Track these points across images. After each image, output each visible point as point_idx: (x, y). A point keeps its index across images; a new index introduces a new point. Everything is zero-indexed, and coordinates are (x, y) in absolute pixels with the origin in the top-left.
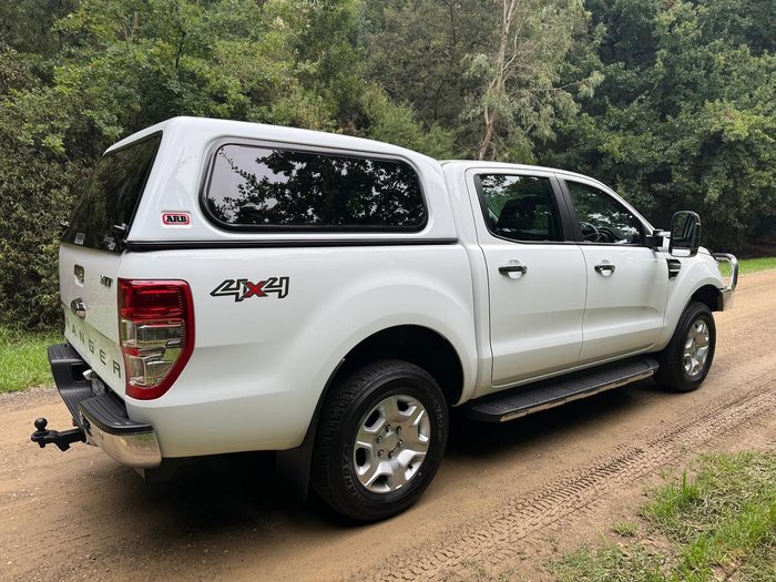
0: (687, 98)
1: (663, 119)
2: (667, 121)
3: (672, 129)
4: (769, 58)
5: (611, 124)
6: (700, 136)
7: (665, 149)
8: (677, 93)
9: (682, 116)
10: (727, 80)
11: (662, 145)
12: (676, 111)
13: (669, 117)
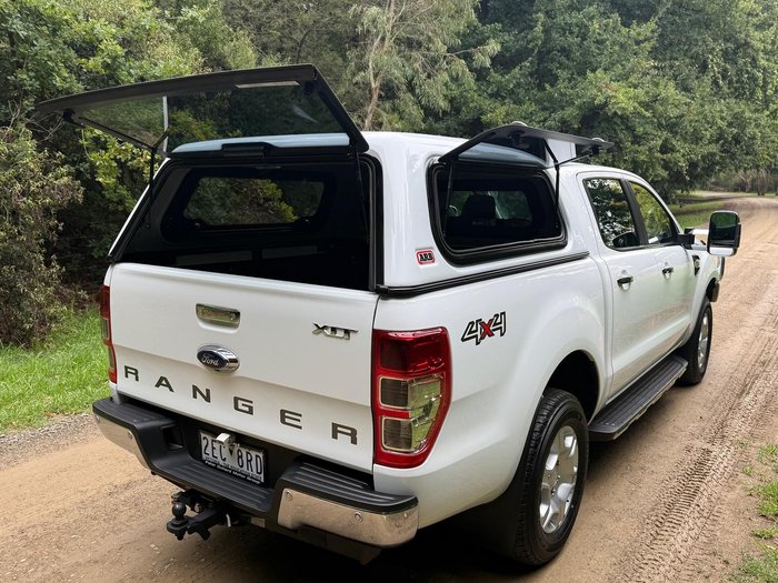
0: (561, 66)
1: (541, 87)
2: (545, 89)
3: (551, 98)
4: (638, 30)
5: (489, 91)
6: (580, 108)
7: (545, 120)
8: (553, 60)
9: (561, 85)
10: (599, 49)
11: (541, 115)
12: (554, 80)
13: (547, 86)
